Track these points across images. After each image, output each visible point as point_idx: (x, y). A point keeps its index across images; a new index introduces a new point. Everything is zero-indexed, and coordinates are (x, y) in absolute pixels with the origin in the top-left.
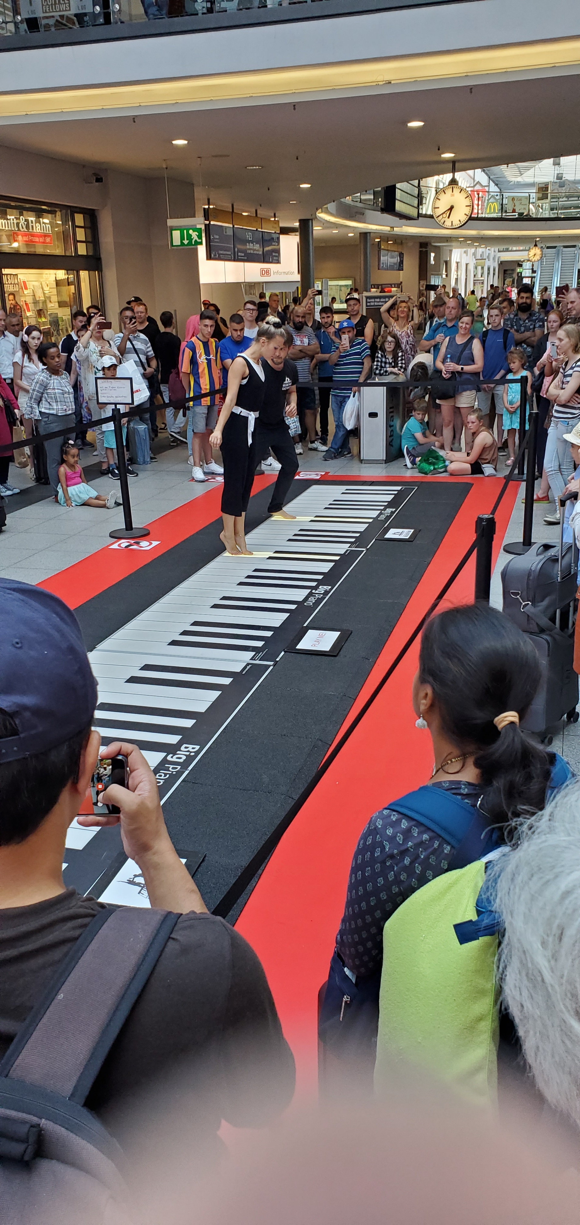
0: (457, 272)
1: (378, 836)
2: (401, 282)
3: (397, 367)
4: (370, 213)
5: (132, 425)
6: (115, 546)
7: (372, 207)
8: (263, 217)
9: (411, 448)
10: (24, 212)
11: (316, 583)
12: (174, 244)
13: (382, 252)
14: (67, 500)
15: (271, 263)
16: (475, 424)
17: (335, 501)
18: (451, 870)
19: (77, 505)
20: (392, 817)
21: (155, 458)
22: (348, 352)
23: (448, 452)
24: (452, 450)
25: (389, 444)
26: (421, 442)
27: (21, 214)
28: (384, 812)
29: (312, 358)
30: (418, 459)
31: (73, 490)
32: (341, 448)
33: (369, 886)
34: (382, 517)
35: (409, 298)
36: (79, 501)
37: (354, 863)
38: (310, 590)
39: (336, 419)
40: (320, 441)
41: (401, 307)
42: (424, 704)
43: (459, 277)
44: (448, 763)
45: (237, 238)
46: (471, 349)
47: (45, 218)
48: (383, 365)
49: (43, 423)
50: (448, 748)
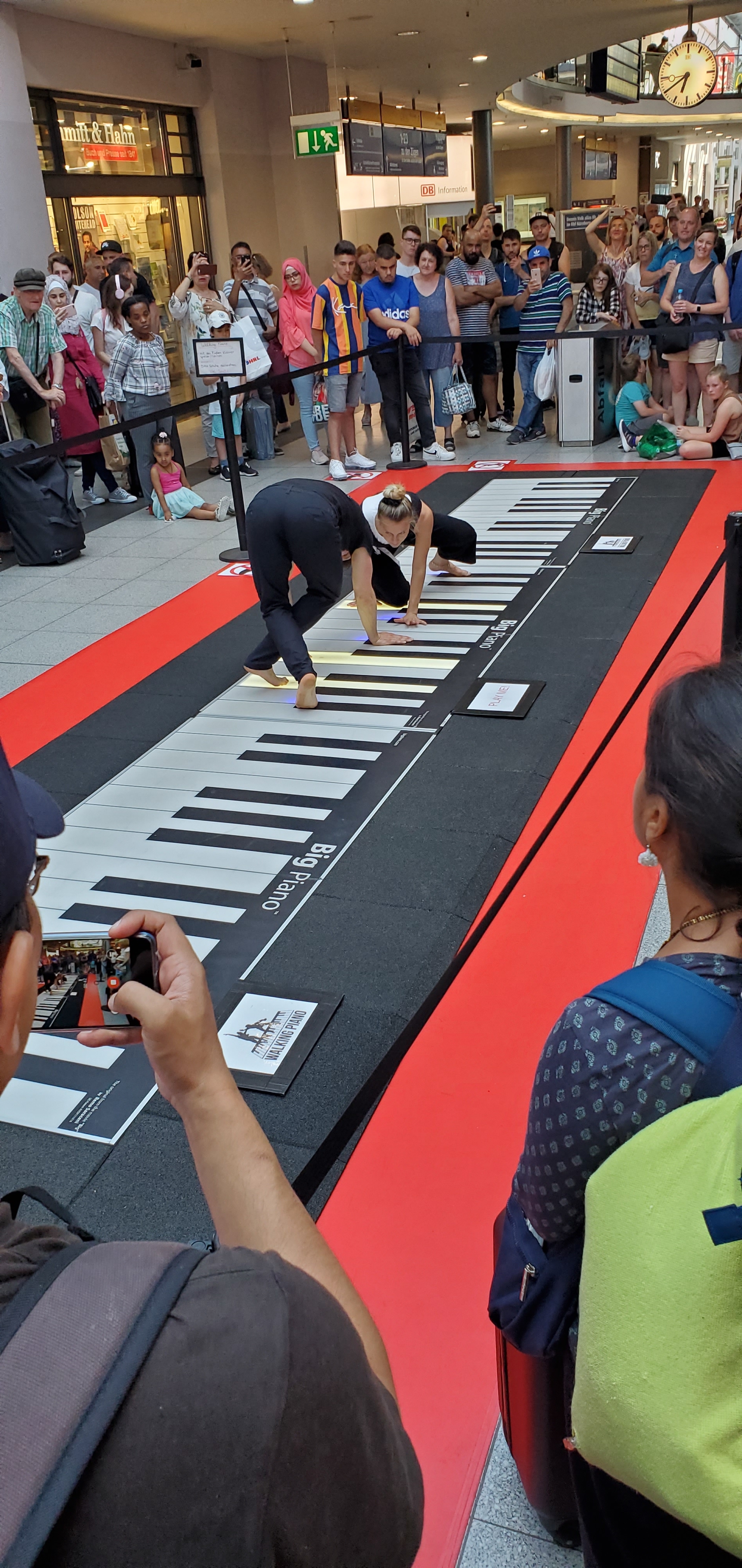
0: (692, 178)
1: (577, 1041)
2: (614, 196)
3: (609, 310)
4: (572, 98)
5: (249, 405)
6: (227, 573)
7: (574, 88)
8: (424, 109)
9: (629, 424)
10: (98, 116)
11: (496, 617)
12: (301, 152)
13: (588, 154)
14: (165, 512)
15: (437, 175)
16: (718, 387)
17: (523, 500)
18: (696, 1100)
19: (178, 518)
20: (599, 1012)
21: (280, 450)
22: (541, 291)
23: (680, 427)
24: (685, 424)
25: (598, 418)
26: (643, 414)
27: (94, 119)
28: (586, 1003)
29: (491, 302)
30: (638, 438)
31: (171, 498)
32: (532, 427)
33: (563, 1119)
34: (589, 521)
35: (627, 212)
36: (181, 513)
37: (538, 1080)
38: (488, 627)
39: (525, 387)
40: (503, 417)
41: (614, 225)
42: (653, 828)
43: (694, 184)
44: (691, 923)
45: (387, 143)
46: (711, 281)
47: (127, 124)
48: (589, 309)
49: (128, 407)
50: (693, 899)
